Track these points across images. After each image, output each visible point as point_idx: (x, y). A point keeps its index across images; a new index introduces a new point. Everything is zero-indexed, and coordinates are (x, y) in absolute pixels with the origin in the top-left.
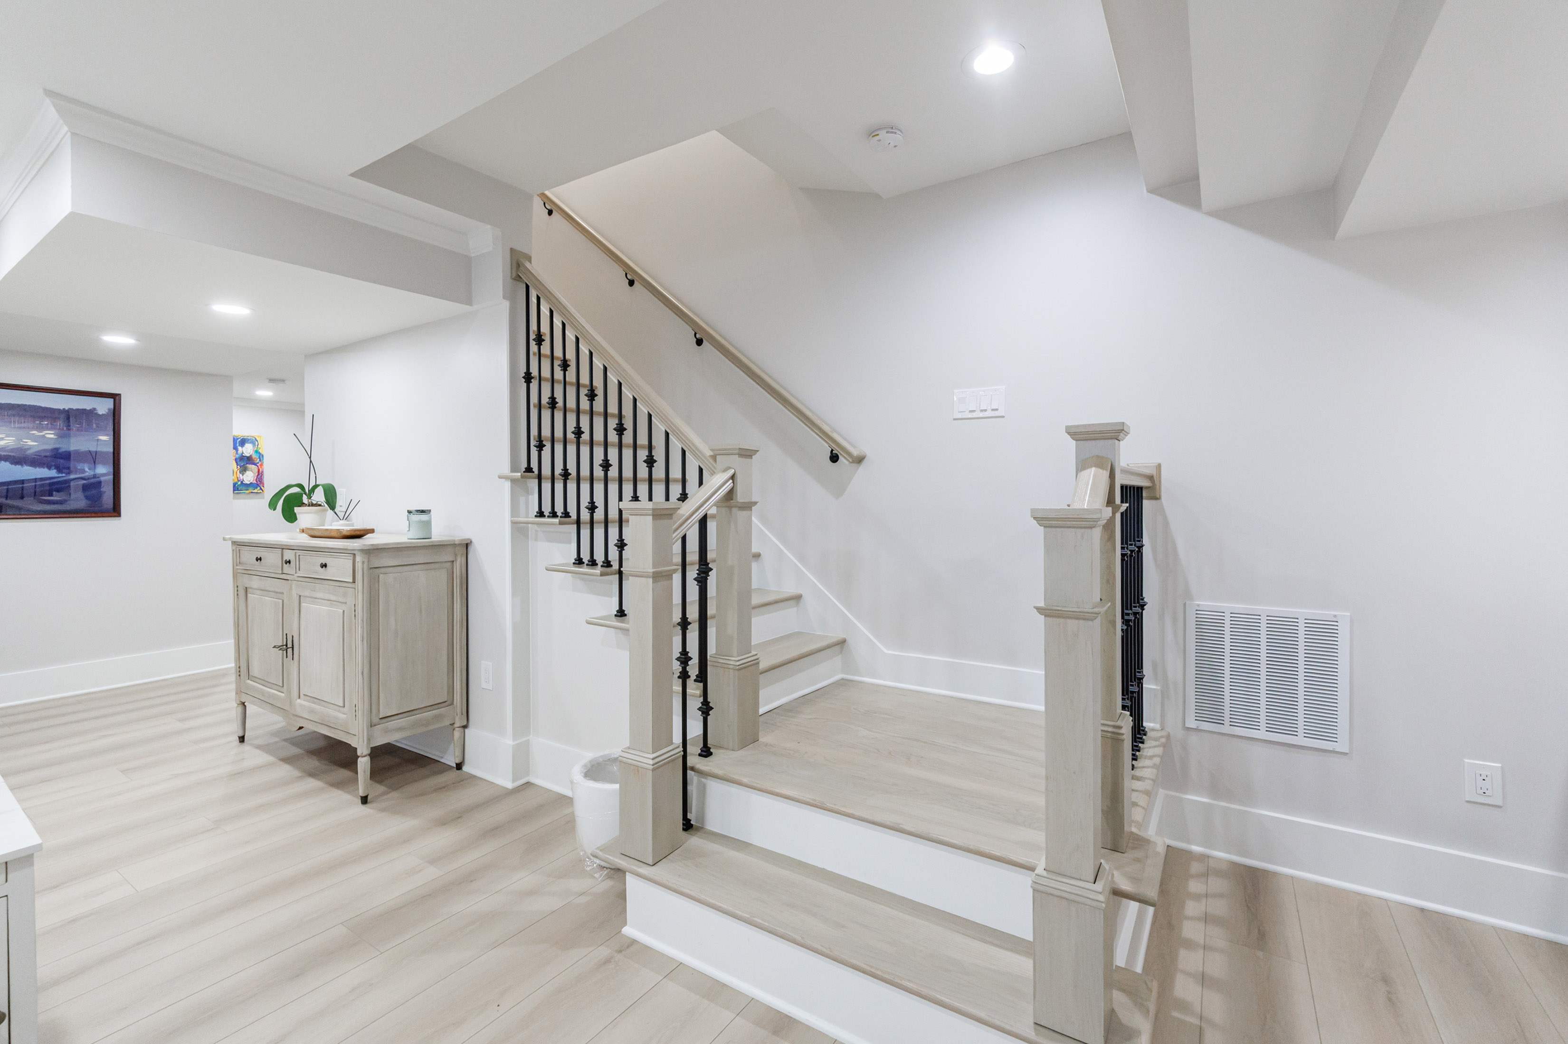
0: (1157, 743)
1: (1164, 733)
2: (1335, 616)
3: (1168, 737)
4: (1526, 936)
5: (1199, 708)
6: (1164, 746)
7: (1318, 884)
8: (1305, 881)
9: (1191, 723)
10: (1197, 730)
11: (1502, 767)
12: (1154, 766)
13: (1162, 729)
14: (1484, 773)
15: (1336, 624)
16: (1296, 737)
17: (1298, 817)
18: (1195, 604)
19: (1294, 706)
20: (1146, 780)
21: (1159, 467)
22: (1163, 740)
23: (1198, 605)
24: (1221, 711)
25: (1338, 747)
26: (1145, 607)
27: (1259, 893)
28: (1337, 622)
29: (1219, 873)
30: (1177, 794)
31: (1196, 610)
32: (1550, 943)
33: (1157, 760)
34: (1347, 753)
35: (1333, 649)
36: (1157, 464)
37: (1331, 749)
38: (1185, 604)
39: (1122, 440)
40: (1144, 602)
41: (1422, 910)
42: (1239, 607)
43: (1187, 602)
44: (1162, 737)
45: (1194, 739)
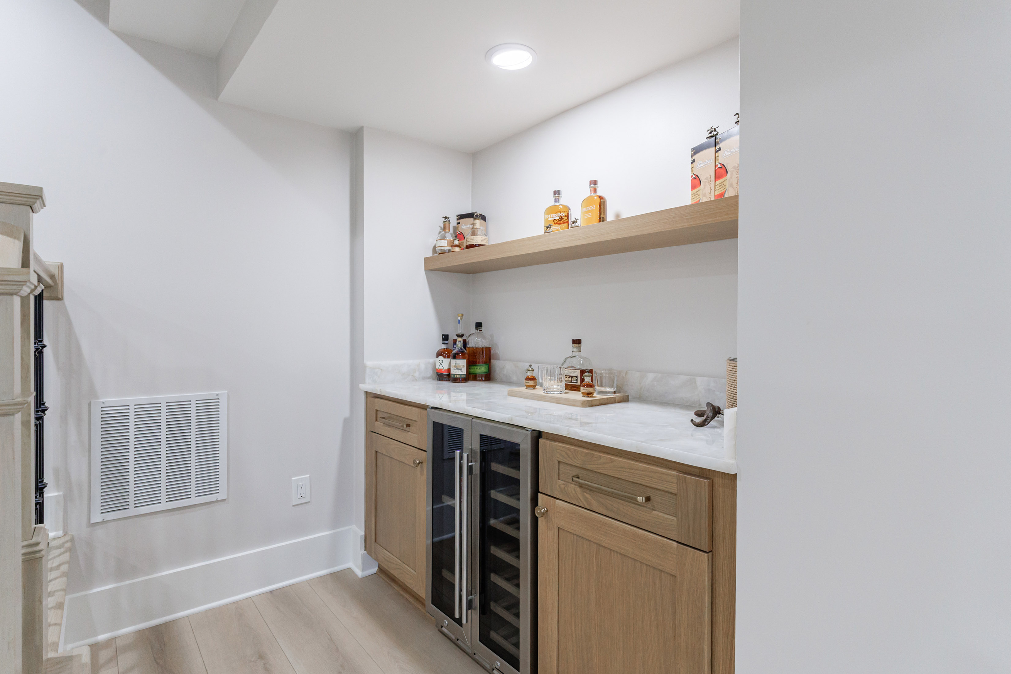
0: (62, 550)
1: (67, 538)
2: (217, 395)
3: (72, 540)
4: (321, 577)
5: (104, 501)
6: (70, 550)
7: (207, 611)
8: (196, 614)
9: (97, 518)
10: (104, 522)
11: (310, 476)
12: (64, 574)
13: (65, 535)
14: (301, 484)
15: (218, 401)
16: (190, 499)
17: (189, 565)
18: (100, 401)
19: (187, 474)
20: (56, 594)
21: (61, 267)
22: (68, 545)
23: (104, 403)
24: (126, 497)
25: (219, 497)
26: (46, 412)
27: (165, 645)
28: (219, 399)
29: (127, 648)
30: (83, 593)
31: (102, 408)
32: (332, 575)
33: (64, 568)
34: (226, 499)
35: (216, 421)
36: (59, 264)
37: (215, 500)
38: (90, 404)
39: (36, 213)
40: (45, 407)
41: (271, 592)
42: (142, 398)
43: (92, 401)
44: (67, 542)
45: (100, 532)
